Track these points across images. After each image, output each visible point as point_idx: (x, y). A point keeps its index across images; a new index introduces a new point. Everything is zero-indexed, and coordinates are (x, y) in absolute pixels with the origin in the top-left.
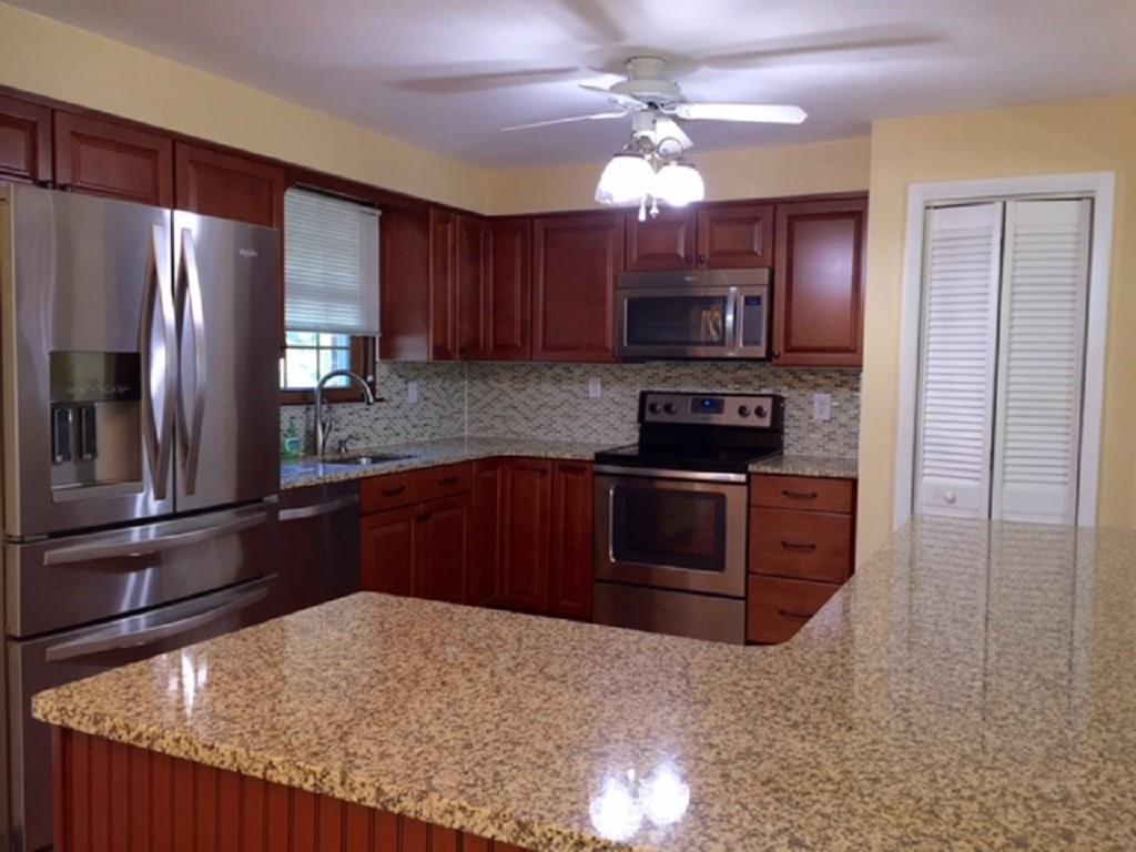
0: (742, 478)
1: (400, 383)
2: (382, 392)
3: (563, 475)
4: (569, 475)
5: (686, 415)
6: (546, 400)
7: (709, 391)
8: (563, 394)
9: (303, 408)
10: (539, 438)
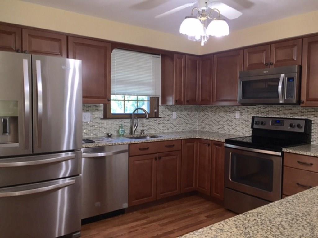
0: (280, 154)
1: (169, 112)
2: (161, 115)
3: (215, 146)
4: (217, 147)
5: (269, 126)
6: (222, 119)
7: (280, 117)
8: (227, 117)
9: (130, 120)
10: (219, 132)
